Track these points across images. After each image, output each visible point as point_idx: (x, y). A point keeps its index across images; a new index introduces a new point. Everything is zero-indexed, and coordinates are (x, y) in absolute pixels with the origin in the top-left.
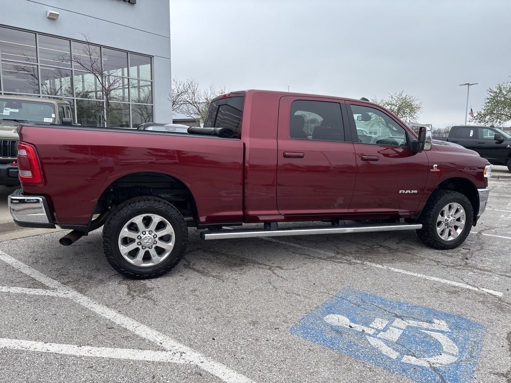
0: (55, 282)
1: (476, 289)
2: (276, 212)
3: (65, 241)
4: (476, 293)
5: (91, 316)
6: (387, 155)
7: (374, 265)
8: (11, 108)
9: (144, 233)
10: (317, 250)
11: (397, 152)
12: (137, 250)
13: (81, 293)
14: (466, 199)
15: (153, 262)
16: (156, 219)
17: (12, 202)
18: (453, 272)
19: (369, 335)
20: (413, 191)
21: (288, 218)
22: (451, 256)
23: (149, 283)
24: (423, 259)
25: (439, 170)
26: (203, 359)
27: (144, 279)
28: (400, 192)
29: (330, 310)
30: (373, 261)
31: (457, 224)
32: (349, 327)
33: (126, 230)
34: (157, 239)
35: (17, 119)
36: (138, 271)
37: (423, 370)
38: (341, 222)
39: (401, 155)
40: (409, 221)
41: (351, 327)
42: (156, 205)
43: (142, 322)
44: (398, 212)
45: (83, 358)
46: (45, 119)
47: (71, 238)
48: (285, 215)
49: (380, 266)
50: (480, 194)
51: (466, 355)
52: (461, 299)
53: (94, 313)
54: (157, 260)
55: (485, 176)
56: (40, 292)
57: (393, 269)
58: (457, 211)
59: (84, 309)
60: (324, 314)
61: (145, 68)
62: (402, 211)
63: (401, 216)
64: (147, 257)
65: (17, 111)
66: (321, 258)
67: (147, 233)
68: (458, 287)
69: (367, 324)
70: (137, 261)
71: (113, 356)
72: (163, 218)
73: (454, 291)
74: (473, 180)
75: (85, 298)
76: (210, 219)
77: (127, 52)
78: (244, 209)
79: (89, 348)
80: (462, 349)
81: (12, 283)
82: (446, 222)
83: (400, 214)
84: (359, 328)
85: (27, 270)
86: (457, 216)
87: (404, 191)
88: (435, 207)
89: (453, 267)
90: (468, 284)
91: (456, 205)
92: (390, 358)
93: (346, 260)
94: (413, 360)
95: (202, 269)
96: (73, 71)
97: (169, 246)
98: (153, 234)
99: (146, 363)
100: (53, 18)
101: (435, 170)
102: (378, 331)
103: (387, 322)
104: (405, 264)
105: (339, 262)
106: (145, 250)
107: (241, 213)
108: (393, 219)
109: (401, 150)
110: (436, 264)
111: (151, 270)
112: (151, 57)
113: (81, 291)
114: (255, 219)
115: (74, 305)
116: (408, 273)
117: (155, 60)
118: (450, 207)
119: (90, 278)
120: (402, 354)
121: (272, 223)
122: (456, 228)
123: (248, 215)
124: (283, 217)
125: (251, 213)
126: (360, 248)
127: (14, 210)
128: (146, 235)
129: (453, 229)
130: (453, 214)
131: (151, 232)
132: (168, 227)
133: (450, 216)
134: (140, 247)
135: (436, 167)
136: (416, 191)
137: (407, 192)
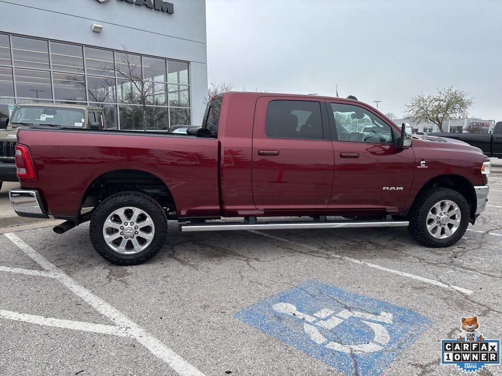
0: (52, 265)
1: (446, 286)
2: (253, 207)
3: (58, 229)
4: (444, 290)
5: (67, 294)
6: (374, 153)
7: (352, 260)
8: (48, 114)
9: (126, 224)
11: (384, 149)
12: (121, 239)
13: (68, 275)
14: (461, 197)
15: (135, 251)
16: (137, 212)
17: (12, 196)
18: (431, 268)
19: (308, 323)
20: (398, 188)
21: (268, 213)
22: (440, 254)
23: (129, 269)
24: (407, 255)
25: (427, 167)
26: (144, 334)
27: (127, 265)
28: (384, 188)
29: (283, 299)
30: (354, 257)
31: (451, 222)
32: (292, 315)
33: (110, 221)
34: (138, 230)
35: (52, 124)
36: (122, 258)
37: (341, 355)
38: (322, 217)
39: (387, 153)
40: (396, 218)
41: (294, 315)
42: (137, 199)
43: (107, 301)
44: (385, 208)
45: (44, 327)
46: (76, 123)
47: (63, 227)
48: (265, 209)
49: (357, 261)
50: (477, 192)
51: (395, 346)
52: (424, 295)
53: (71, 292)
54: (139, 248)
55: (483, 173)
56: (36, 273)
57: (369, 264)
58: (451, 208)
59: (65, 288)
60: (275, 303)
62: (389, 209)
63: (389, 213)
64: (130, 246)
65: (52, 117)
66: (302, 252)
67: (129, 224)
68: (424, 283)
69: (311, 313)
70: (121, 249)
71: (69, 327)
72: (143, 211)
73: (421, 287)
74: (471, 178)
75: (70, 279)
76: (190, 213)
77: (165, 59)
78: (221, 203)
79: (53, 319)
80: (394, 339)
81: (17, 265)
82: (438, 220)
83: (388, 211)
84: (300, 315)
85: (33, 255)
86: (452, 213)
87: (388, 188)
88: (424, 205)
89: (436, 264)
90: (440, 281)
91: (449, 203)
92: (315, 343)
93: (326, 255)
94: (337, 346)
96: (116, 79)
97: (150, 237)
98: (134, 226)
99: (92, 334)
100: (97, 31)
101: (423, 166)
102: (319, 319)
103: (332, 312)
104: (389, 261)
105: (318, 256)
106: (128, 240)
107: (218, 207)
108: (380, 215)
109: (387, 147)
110: (418, 261)
111: (133, 257)
112: (188, 63)
113: (69, 274)
114: (234, 213)
115: (58, 284)
116: (384, 269)
117: (192, 66)
118: (443, 205)
119: (82, 263)
120: (329, 341)
121: (250, 218)
122: (450, 226)
123: (225, 210)
124: (263, 213)
125: (227, 207)
126: (347, 244)
127: (14, 203)
128: (127, 226)
129: (446, 227)
130: (446, 212)
131: (132, 224)
132: (148, 219)
133: (443, 214)
134: (123, 236)
135: (423, 164)
136: (402, 188)
137: (391, 189)
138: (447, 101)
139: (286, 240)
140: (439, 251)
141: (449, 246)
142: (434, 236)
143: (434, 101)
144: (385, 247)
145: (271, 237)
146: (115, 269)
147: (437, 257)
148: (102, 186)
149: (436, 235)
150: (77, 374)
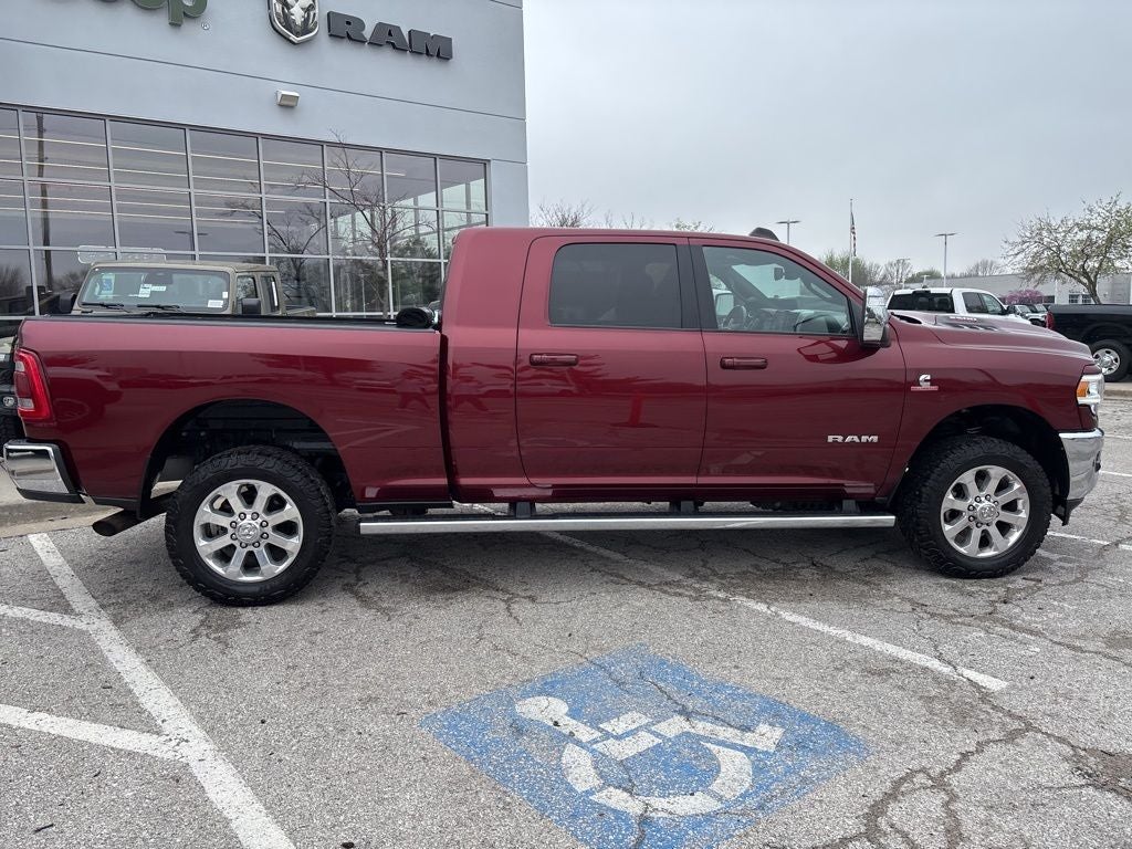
0: (93, 603)
1: (946, 670)
2: (524, 481)
3: (101, 527)
4: (937, 679)
5: (95, 662)
6: (813, 358)
7: (752, 604)
8: (155, 284)
9: (243, 516)
10: (650, 567)
11: (836, 349)
12: (232, 548)
13: (115, 623)
14: (1026, 458)
15: (262, 575)
16: (266, 490)
17: (8, 457)
18: (929, 627)
19: (578, 743)
20: (864, 439)
21: (562, 494)
22: (970, 594)
23: (247, 614)
24: (888, 595)
25: (935, 388)
26: (209, 756)
27: (244, 605)
28: (830, 439)
29: (547, 688)
30: (760, 598)
31: (1006, 517)
32: (551, 724)
33: (207, 509)
34: (269, 530)
35: (162, 304)
36: (235, 591)
37: (617, 819)
38: (687, 505)
39: (843, 356)
40: (867, 506)
41: (556, 724)
42: (263, 463)
43: (168, 682)
44: (843, 485)
45: (18, 732)
46: (210, 301)
47: (115, 522)
48: (554, 486)
49: (762, 607)
50: (1068, 447)
51: (752, 802)
52: (882, 687)
53: (105, 660)
54: (271, 569)
55: (1081, 400)
56: (54, 618)
58: (1004, 485)
59: (96, 651)
60: (525, 695)
61: (477, 186)
62: (854, 486)
63: (850, 496)
64: (251, 564)
65: (163, 288)
66: (641, 584)
67: (249, 517)
68: (896, 660)
69: (594, 722)
70: (232, 571)
71: (67, 733)
72: (277, 488)
73: (882, 670)
74: (1050, 414)
75: (115, 634)
76: (387, 494)
77: (434, 157)
78: (452, 473)
79: (43, 715)
81: (23, 600)
82: (971, 513)
83: (848, 491)
84: (568, 725)
85: (67, 581)
86: (1005, 497)
87: (840, 439)
88: (933, 476)
89: (948, 618)
90: (940, 657)
91: (996, 472)
92: (572, 790)
93: (695, 589)
94: (617, 799)
95: (370, 594)
96: (328, 205)
97: (293, 544)
98: (259, 520)
99: (105, 751)
100: (287, 105)
101: (926, 386)
102: (607, 735)
103: (645, 721)
104: (836, 608)
105: (676, 594)
106: (246, 550)
107: (443, 481)
108: (830, 501)
109: (843, 344)
110: (908, 607)
111: (257, 589)
112: (485, 163)
113: (117, 621)
114: (484, 495)
115: (85, 641)
116: (819, 626)
117: (492, 168)
118: (981, 478)
119: (154, 599)
120: (607, 784)
121: (519, 504)
122: (1004, 528)
123: (460, 486)
124: (549, 493)
125: (464, 481)
126: (757, 567)
127: (13, 472)
128: (245, 521)
129: (993, 530)
130: (992, 493)
131: (256, 516)
132: (288, 507)
133: (983, 499)
134: (236, 543)
135: (926, 381)
136: (875, 438)
137: (849, 439)
138: (1108, 230)
139: (618, 556)
140: (971, 586)
141: (1002, 575)
142: (962, 550)
143: (1076, 229)
144: (844, 575)
145: (590, 548)
146: (218, 613)
147: (959, 600)
148: (202, 434)
149: (969, 549)
150: (39, 830)
